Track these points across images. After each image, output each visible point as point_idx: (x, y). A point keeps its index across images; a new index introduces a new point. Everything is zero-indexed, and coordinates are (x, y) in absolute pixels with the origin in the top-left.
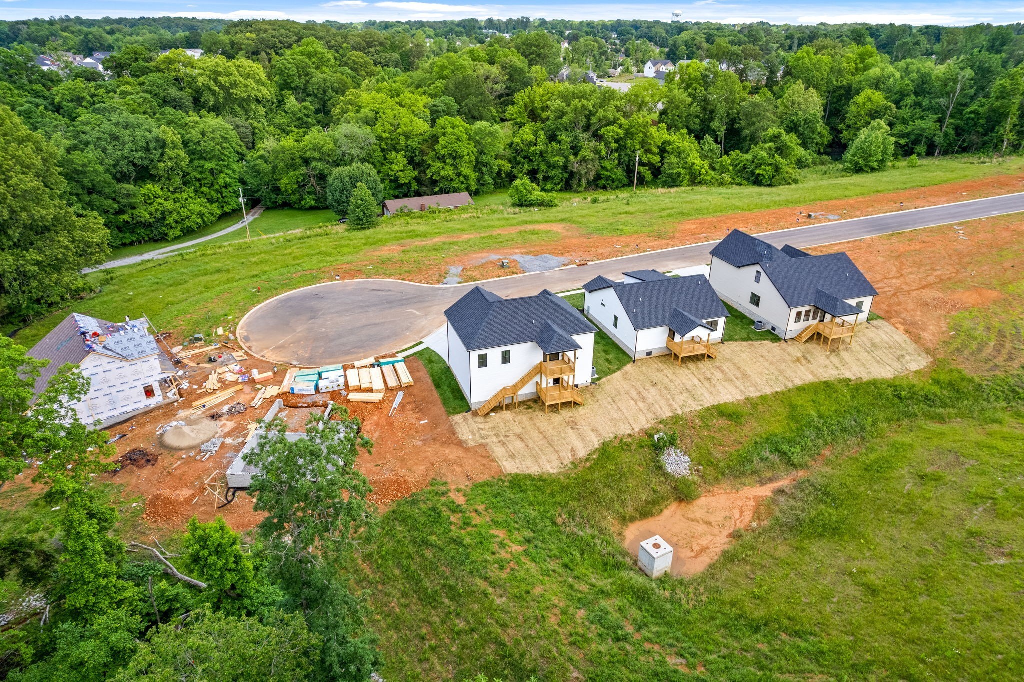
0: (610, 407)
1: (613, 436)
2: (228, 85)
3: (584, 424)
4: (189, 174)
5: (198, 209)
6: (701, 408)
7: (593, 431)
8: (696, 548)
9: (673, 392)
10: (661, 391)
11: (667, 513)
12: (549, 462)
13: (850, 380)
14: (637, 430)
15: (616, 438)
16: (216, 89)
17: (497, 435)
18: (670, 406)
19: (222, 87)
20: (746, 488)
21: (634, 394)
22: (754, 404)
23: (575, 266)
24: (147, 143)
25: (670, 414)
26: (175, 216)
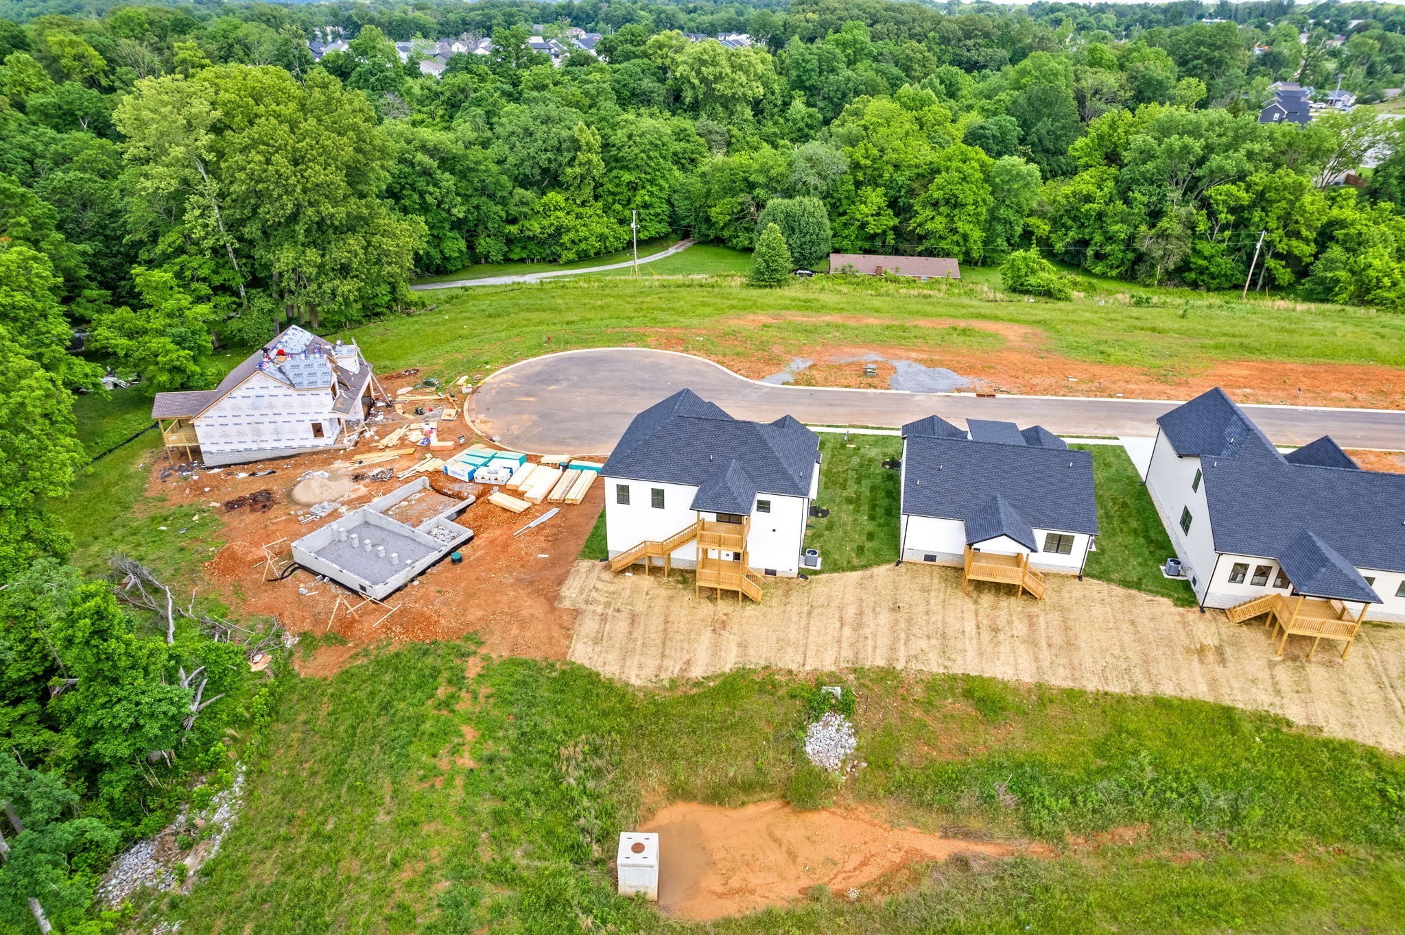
0: (795, 619)
1: (763, 663)
2: (711, 77)
3: (735, 630)
4: (602, 185)
5: (598, 229)
6: (941, 671)
7: (740, 645)
8: (735, 883)
9: (915, 630)
10: (896, 622)
11: (751, 810)
12: (640, 666)
13: (1289, 724)
14: (808, 668)
15: (766, 668)
16: (696, 82)
17: (607, 605)
18: (893, 649)
19: (703, 80)
20: (911, 829)
21: (851, 612)
22: (1043, 696)
23: (974, 395)
24: (559, 142)
25: (880, 662)
26: (571, 235)
